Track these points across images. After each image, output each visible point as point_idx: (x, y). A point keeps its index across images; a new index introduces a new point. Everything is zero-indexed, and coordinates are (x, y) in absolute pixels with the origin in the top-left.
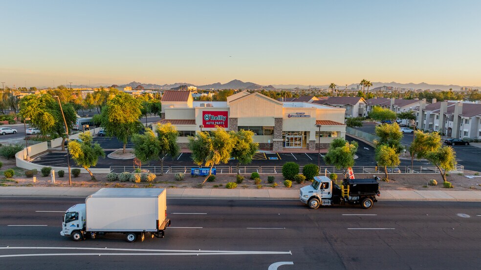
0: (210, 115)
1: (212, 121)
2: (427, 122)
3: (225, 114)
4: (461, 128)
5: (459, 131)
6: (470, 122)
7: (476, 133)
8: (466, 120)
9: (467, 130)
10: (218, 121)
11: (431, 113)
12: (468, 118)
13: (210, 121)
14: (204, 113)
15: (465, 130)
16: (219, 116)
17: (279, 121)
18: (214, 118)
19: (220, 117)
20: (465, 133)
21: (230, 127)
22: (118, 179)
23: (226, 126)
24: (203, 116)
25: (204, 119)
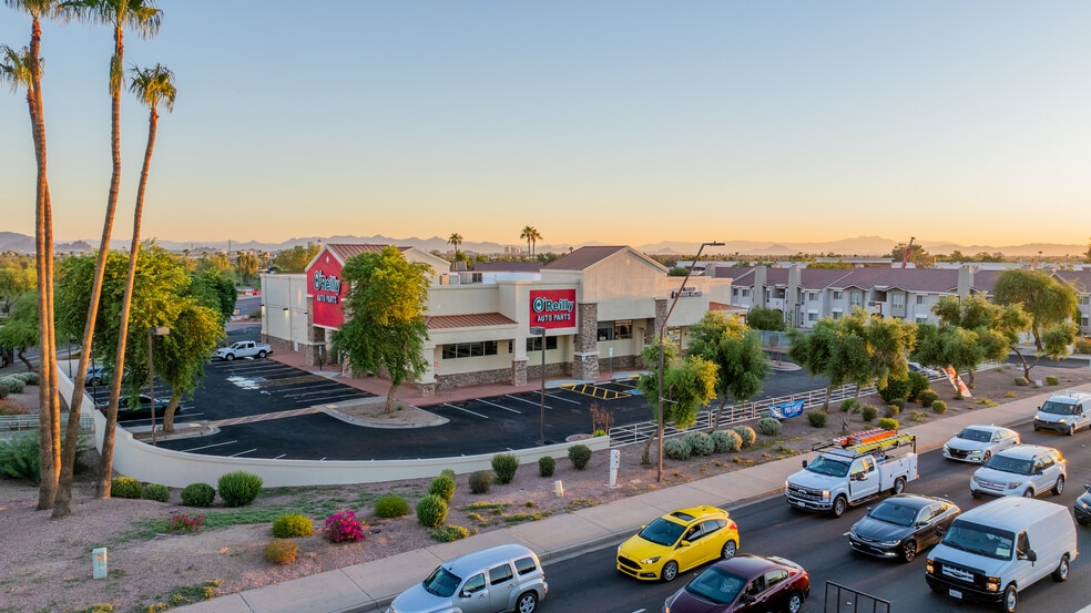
0: (544, 300)
1: (549, 313)
3: (571, 294)
4: (802, 310)
5: (799, 315)
6: (820, 297)
7: (829, 316)
9: (814, 312)
10: (559, 312)
13: (544, 312)
14: (534, 295)
15: (810, 311)
16: (561, 301)
17: (661, 305)
18: (552, 306)
19: (563, 304)
20: (811, 316)
21: (581, 326)
22: (695, 452)
23: (572, 324)
24: (532, 301)
25: (532, 310)
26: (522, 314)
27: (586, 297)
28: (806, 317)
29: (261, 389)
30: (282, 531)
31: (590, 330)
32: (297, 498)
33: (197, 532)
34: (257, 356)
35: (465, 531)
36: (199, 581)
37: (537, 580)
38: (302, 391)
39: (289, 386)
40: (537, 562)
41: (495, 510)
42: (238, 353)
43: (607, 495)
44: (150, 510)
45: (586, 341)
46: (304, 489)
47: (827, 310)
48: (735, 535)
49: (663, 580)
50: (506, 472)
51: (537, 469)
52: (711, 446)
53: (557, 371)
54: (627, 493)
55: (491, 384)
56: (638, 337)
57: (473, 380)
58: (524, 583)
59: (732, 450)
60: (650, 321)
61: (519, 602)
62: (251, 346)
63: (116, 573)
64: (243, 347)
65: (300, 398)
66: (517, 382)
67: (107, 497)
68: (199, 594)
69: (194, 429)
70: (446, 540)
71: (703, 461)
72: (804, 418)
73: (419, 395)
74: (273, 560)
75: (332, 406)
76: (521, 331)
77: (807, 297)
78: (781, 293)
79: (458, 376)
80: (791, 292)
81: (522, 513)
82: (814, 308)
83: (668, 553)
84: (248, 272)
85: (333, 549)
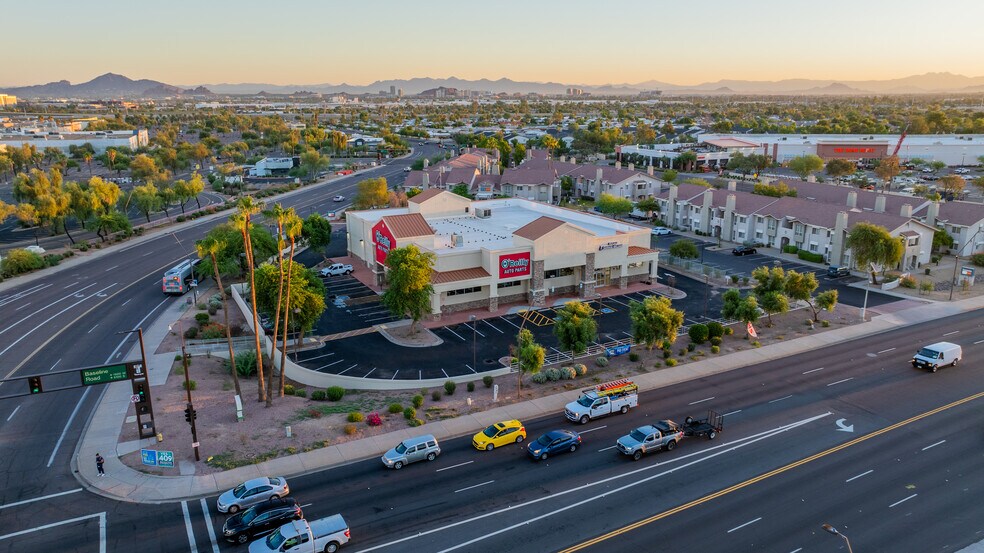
0: (509, 260)
1: (512, 268)
2: (681, 216)
3: (527, 255)
4: (735, 229)
5: (733, 232)
6: (748, 221)
7: (753, 235)
8: (742, 218)
9: (743, 231)
10: (519, 267)
11: (686, 203)
12: (744, 216)
13: (509, 268)
14: (502, 258)
15: (740, 231)
16: (520, 260)
17: (590, 257)
18: (514, 263)
19: (522, 262)
20: (741, 234)
21: (533, 274)
22: (549, 379)
23: (528, 273)
24: (501, 261)
25: (501, 267)
26: (494, 270)
27: (536, 257)
28: (737, 235)
29: (347, 308)
30: (351, 419)
31: (538, 275)
32: (360, 397)
33: (320, 418)
34: (345, 274)
35: (421, 421)
36: (321, 440)
37: (437, 449)
38: (369, 311)
39: (363, 306)
40: (436, 442)
41: (438, 411)
42: (334, 272)
43: (491, 405)
44: (300, 404)
45: (536, 283)
46: (363, 391)
47: (752, 229)
48: (524, 434)
49: (487, 450)
50: (450, 390)
51: (466, 387)
52: (558, 377)
53: (521, 298)
54: (500, 404)
55: (477, 309)
56: (577, 275)
57: (466, 307)
58: (430, 450)
59: (570, 378)
60: (583, 267)
61: (428, 456)
62: (341, 267)
63: (294, 435)
64: (336, 268)
65: (368, 318)
66: (491, 310)
67: (283, 396)
68: (322, 445)
69: (313, 344)
70: (413, 426)
71: (550, 385)
72: (627, 355)
73: (431, 320)
74: (347, 432)
75: (384, 327)
76: (494, 279)
77: (739, 219)
78: (721, 214)
79: (457, 305)
80: (727, 214)
81: (449, 414)
82: (742, 228)
83: (490, 440)
84: (339, 146)
85: (370, 428)
